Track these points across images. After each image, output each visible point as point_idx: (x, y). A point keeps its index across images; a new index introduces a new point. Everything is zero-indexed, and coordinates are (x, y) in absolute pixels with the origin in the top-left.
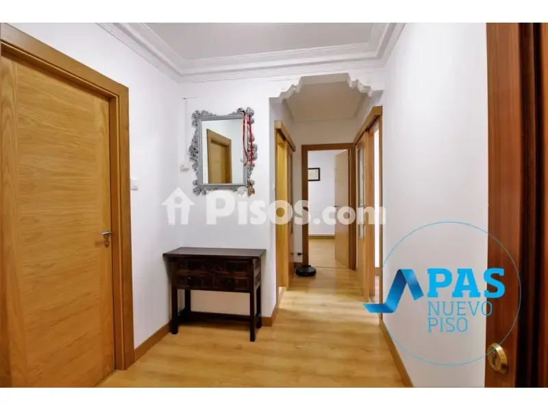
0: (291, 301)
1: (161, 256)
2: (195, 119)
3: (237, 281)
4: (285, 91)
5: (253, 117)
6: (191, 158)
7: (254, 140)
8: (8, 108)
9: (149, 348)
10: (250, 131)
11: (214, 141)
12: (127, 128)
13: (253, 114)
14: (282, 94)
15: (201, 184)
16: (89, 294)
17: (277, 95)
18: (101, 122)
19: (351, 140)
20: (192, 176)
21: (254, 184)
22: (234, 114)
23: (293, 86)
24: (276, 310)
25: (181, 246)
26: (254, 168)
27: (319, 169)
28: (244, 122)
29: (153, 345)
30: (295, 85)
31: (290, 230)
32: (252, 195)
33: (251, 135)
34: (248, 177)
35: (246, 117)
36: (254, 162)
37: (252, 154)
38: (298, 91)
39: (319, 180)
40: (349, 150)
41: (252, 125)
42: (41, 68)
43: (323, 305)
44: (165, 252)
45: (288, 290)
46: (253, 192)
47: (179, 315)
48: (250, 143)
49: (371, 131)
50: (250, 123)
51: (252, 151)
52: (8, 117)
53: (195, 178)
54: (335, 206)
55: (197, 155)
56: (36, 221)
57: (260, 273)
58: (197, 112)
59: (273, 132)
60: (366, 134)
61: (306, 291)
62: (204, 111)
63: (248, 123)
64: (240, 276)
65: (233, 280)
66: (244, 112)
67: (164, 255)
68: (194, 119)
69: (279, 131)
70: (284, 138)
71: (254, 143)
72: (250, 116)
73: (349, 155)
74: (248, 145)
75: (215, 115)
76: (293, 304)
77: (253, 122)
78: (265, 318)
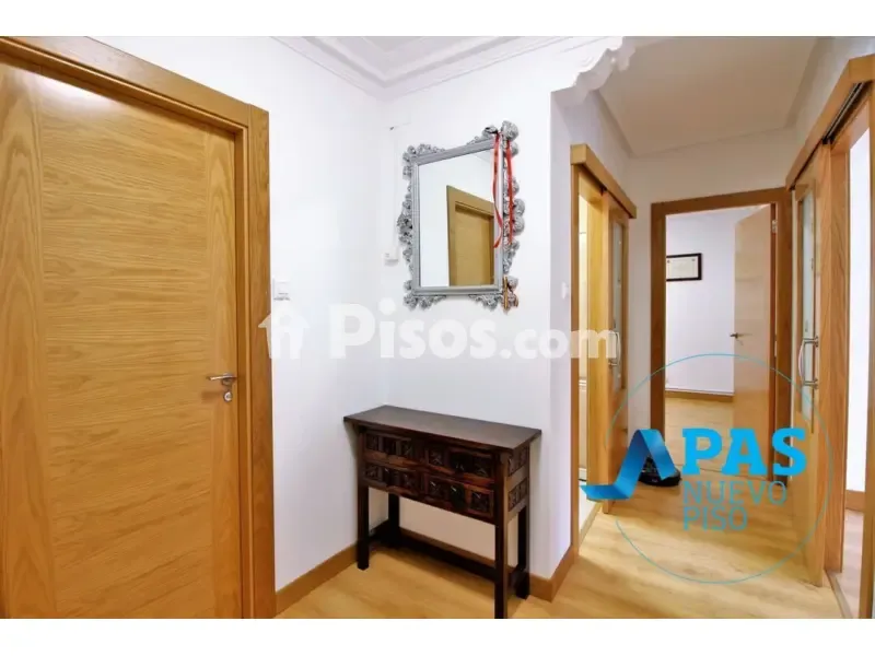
0: (611, 542)
1: (341, 421)
2: (408, 164)
3: (470, 493)
4: (589, 68)
5: (516, 142)
6: (401, 239)
7: (517, 190)
8: (22, 156)
9: (307, 593)
10: (510, 173)
11: (459, 208)
12: (266, 185)
13: (515, 135)
14: (583, 76)
15: (418, 288)
16: (187, 486)
17: (568, 81)
18: (219, 177)
19: (778, 181)
20: (403, 273)
21: (515, 286)
22: (477, 141)
23: (609, 53)
24: (571, 559)
25: (386, 403)
26: (518, 252)
27: (699, 255)
28: (496, 154)
29: (314, 588)
30: (613, 48)
31: (617, 385)
32: (513, 310)
33: (511, 181)
34: (505, 272)
35: (501, 142)
36: (517, 238)
37: (513, 221)
38: (625, 65)
39: (699, 278)
40: (773, 206)
41: (515, 160)
42: (77, 78)
43: (690, 572)
44: (347, 414)
45: (608, 512)
46: (515, 303)
47: (371, 534)
48: (507, 199)
49: (840, 140)
50: (507, 155)
51: (511, 214)
52: (22, 172)
53: (408, 277)
54: (736, 336)
55: (411, 232)
56: (79, 354)
57: (526, 481)
58: (411, 149)
59: (568, 170)
60: (824, 151)
61: (651, 523)
62: (422, 146)
63: (505, 155)
64: (476, 485)
65: (462, 491)
66: (496, 132)
67: (346, 419)
68: (406, 164)
69: (582, 169)
70: (602, 188)
71: (516, 197)
72: (509, 140)
73: (773, 217)
74: (504, 202)
75: (443, 150)
76: (615, 551)
77: (516, 152)
78: (539, 581)
